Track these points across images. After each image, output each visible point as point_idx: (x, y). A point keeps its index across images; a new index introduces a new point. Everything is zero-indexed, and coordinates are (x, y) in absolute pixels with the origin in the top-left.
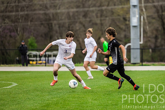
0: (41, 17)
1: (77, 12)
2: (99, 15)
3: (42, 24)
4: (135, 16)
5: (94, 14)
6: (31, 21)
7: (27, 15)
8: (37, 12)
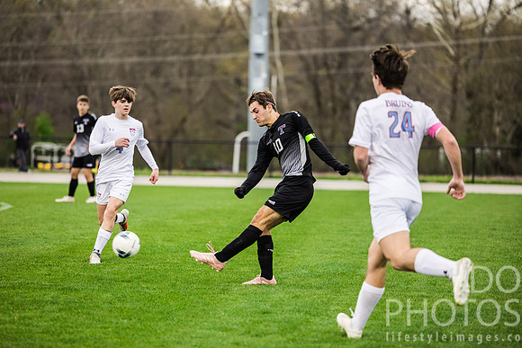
0: (66, 72)
1: (140, 64)
2: (185, 71)
3: (66, 87)
4: (258, 75)
5: (175, 70)
6: (44, 80)
7: (36, 68)
8: (57, 62)
